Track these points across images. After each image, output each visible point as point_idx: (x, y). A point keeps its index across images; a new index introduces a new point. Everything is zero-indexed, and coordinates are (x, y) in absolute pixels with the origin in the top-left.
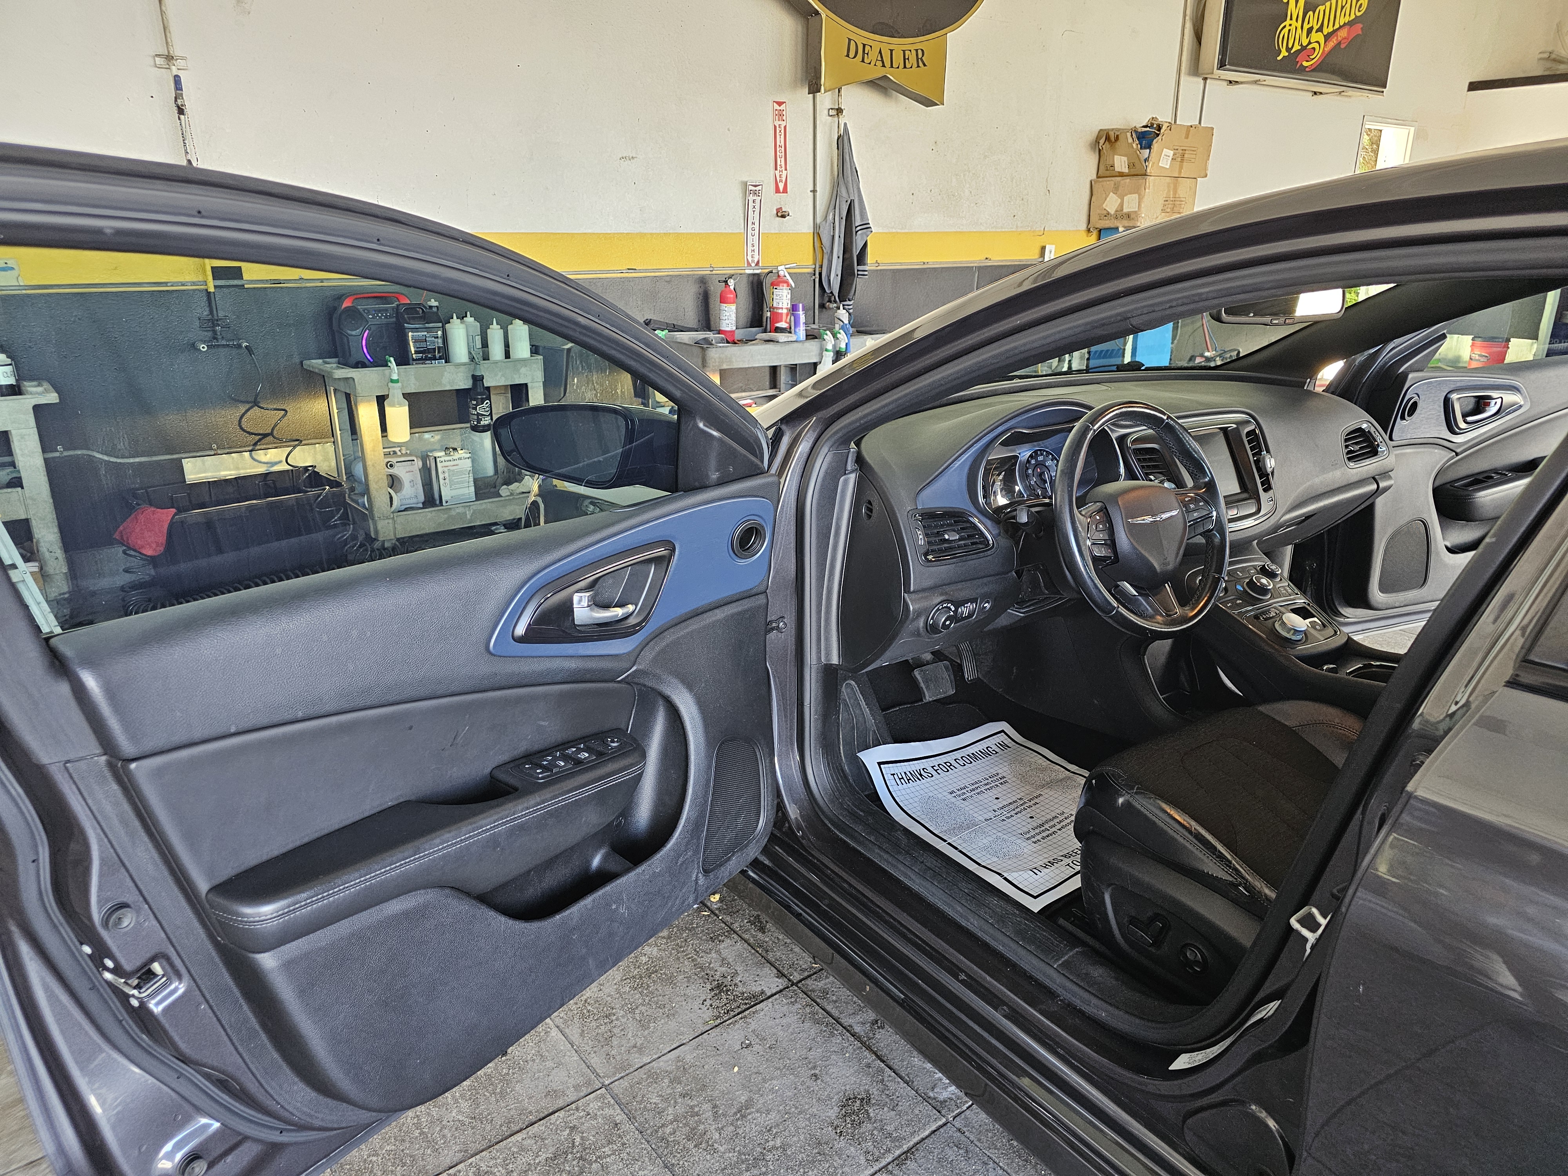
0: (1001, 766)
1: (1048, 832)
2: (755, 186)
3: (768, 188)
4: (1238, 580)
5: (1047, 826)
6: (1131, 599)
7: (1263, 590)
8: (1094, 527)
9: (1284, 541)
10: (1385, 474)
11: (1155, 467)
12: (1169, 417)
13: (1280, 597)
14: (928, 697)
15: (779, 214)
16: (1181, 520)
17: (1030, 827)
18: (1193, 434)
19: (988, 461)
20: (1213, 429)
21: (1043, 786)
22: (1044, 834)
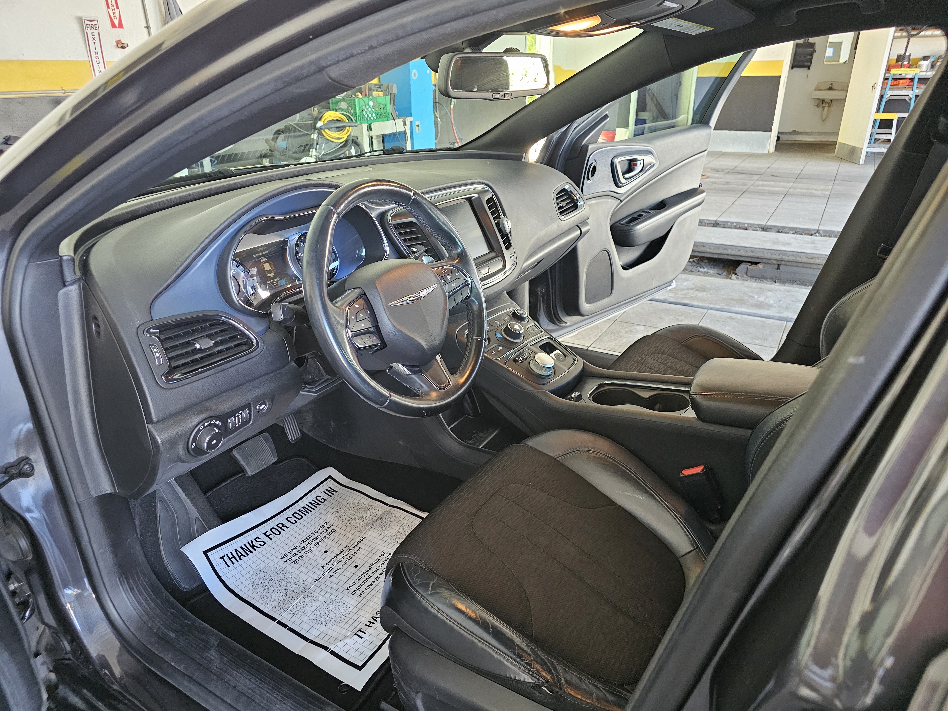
0: (329, 514)
1: (371, 580)
2: (91, 21)
3: (104, 24)
4: (497, 329)
5: (370, 573)
6: (405, 379)
7: (516, 335)
8: (353, 318)
9: (523, 280)
10: (584, 222)
11: (416, 239)
12: (415, 193)
13: (530, 337)
14: (250, 472)
15: (119, 46)
16: (441, 294)
17: (355, 577)
18: (439, 207)
19: (236, 255)
20: (461, 199)
21: (365, 528)
22: (368, 583)
